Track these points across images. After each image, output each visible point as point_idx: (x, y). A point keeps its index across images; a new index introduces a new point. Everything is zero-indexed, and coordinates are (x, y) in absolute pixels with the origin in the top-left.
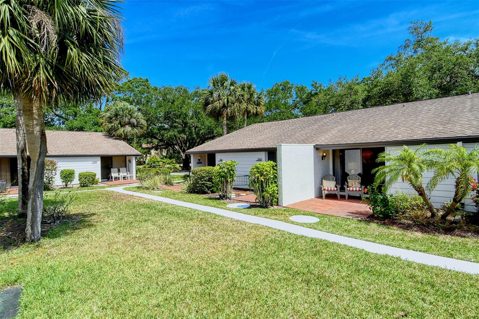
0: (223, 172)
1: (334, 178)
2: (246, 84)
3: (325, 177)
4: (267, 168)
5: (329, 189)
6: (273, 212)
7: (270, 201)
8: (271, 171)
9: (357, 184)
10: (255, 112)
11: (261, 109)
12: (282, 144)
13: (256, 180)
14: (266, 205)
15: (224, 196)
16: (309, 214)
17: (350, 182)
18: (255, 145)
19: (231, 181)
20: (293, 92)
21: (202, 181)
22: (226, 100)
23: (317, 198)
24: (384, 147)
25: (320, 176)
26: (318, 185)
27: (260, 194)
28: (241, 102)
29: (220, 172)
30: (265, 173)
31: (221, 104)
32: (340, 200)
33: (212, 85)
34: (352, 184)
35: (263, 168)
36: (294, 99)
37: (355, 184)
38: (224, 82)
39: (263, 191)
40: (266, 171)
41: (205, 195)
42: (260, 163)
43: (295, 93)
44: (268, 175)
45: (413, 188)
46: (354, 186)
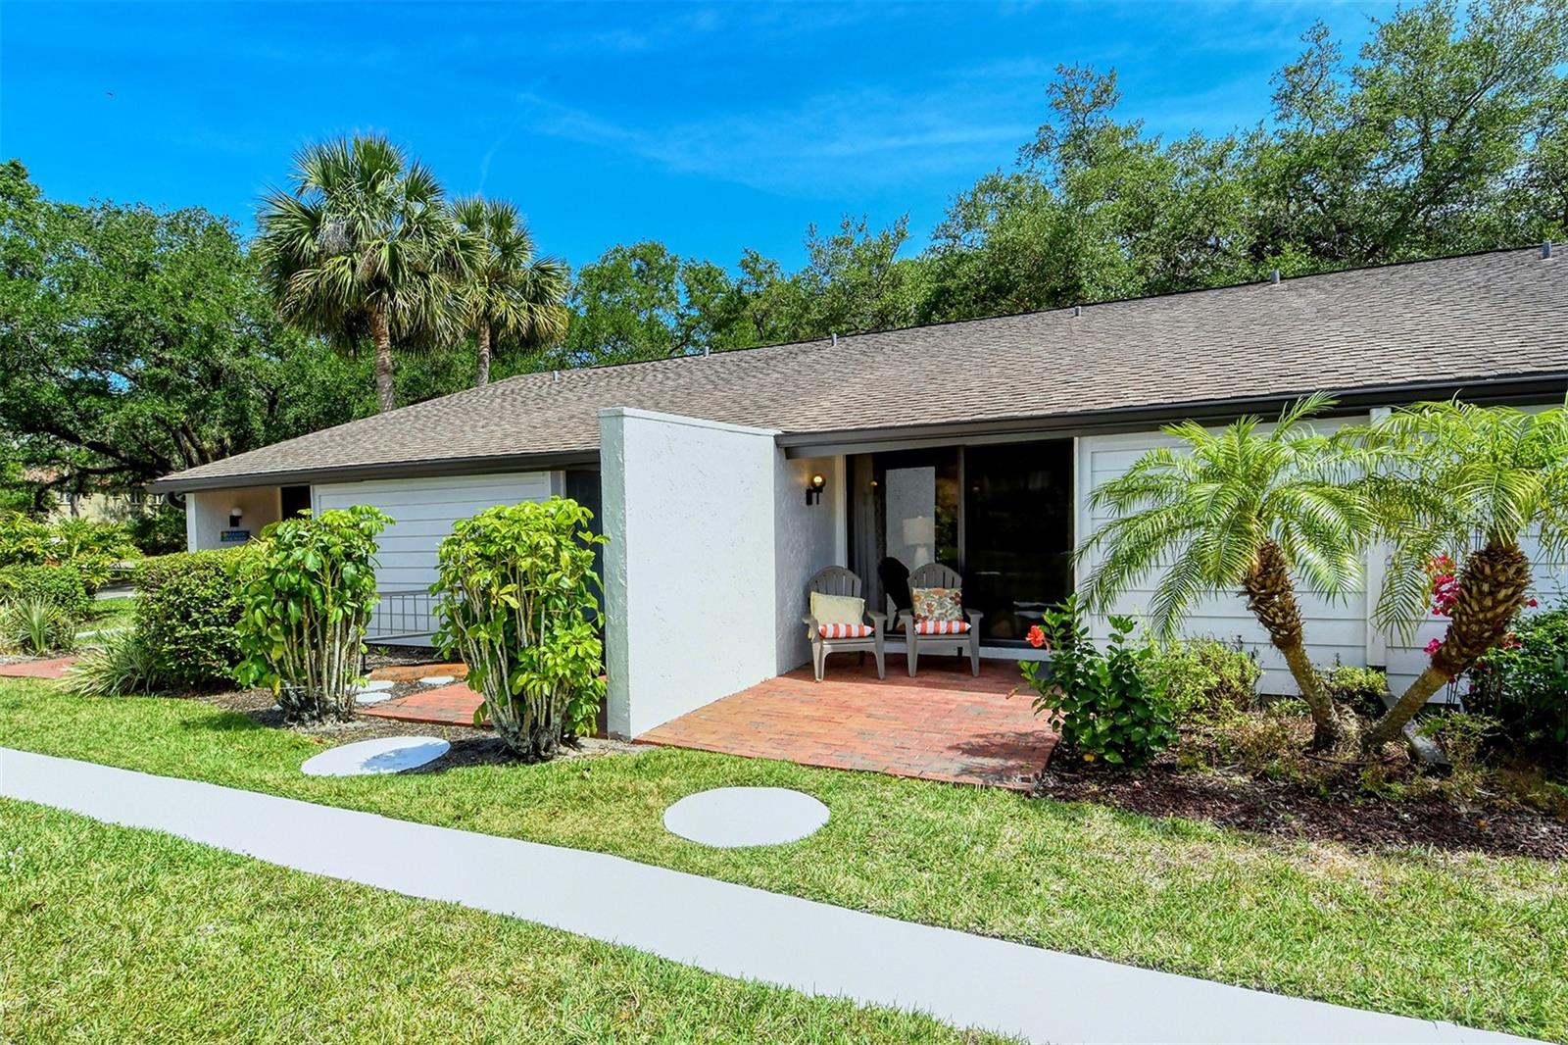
0: (293, 569)
1: (858, 583)
2: (486, 207)
3: (820, 580)
4: (536, 538)
5: (842, 633)
6: (573, 784)
7: (556, 720)
8: (565, 556)
9: (948, 603)
10: (525, 323)
11: (552, 318)
12: (626, 411)
13: (477, 607)
14: (536, 746)
15: (307, 703)
16: (770, 774)
17: (923, 598)
18: (509, 442)
19: (347, 619)
20: (679, 286)
21: (195, 624)
22: (385, 253)
23: (790, 674)
24: (1070, 442)
25: (798, 577)
26: (792, 617)
27: (501, 684)
28: (459, 276)
29: (277, 571)
30: (525, 564)
31: (359, 270)
32: (886, 681)
33: (314, 181)
34: (929, 605)
35: (517, 539)
36: (681, 311)
37: (941, 605)
38: (380, 178)
39: (514, 665)
40: (534, 549)
41: (213, 698)
42: (499, 507)
43: (682, 288)
44: (544, 574)
45: (1252, 613)
46: (937, 613)
